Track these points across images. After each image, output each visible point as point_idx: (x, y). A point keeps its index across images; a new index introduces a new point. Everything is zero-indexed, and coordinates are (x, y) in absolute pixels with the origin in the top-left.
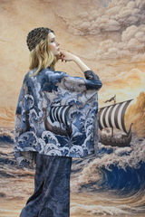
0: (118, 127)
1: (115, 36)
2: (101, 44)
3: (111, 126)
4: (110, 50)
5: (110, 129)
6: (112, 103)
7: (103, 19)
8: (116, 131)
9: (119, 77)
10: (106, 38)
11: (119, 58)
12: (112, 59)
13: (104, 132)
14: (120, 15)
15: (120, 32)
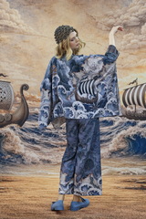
0: (139, 104)
1: (136, 30)
2: (124, 36)
3: (134, 103)
4: (132, 41)
5: (133, 106)
6: (135, 84)
7: (125, 16)
8: (138, 107)
9: (140, 63)
10: (129, 32)
11: (139, 48)
12: (134, 49)
13: (128, 109)
14: (140, 12)
15: (140, 26)
